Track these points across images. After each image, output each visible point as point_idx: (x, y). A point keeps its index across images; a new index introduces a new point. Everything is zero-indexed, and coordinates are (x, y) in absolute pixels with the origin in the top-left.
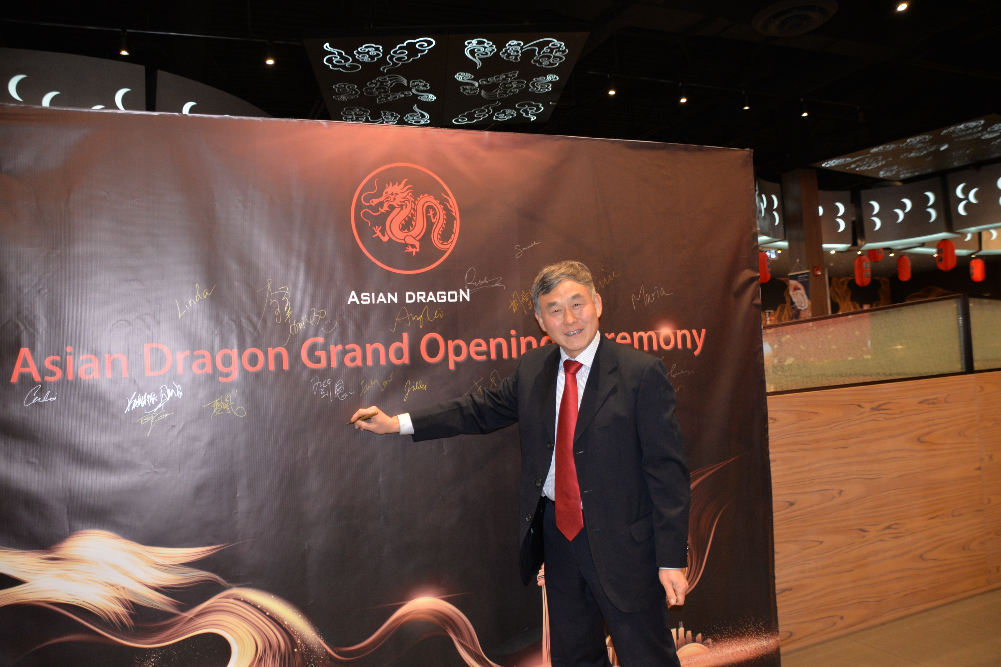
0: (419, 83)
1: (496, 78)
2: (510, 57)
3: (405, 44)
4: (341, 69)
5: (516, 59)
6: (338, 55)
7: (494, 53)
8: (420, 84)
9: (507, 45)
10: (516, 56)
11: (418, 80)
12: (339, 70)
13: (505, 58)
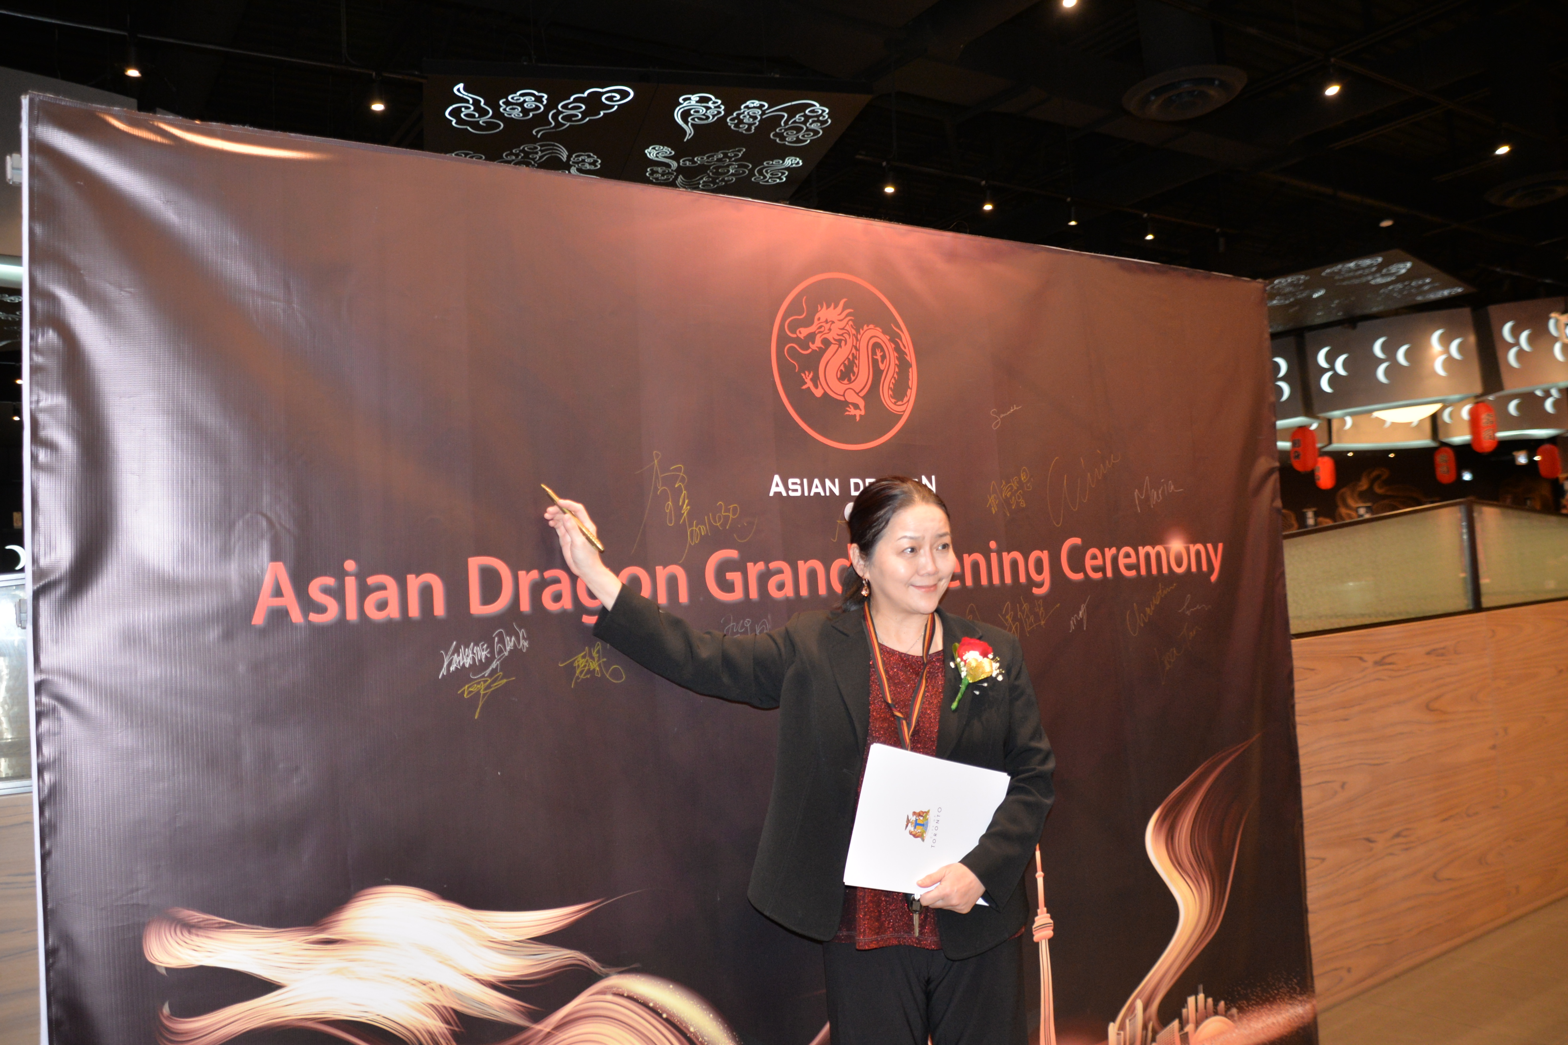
0: (586, 157)
1: (708, 158)
2: (741, 126)
3: (586, 94)
4: (469, 128)
5: (749, 129)
6: (472, 104)
7: (718, 118)
8: (586, 160)
9: (742, 107)
10: (750, 125)
11: (586, 154)
12: (467, 129)
13: (732, 127)
